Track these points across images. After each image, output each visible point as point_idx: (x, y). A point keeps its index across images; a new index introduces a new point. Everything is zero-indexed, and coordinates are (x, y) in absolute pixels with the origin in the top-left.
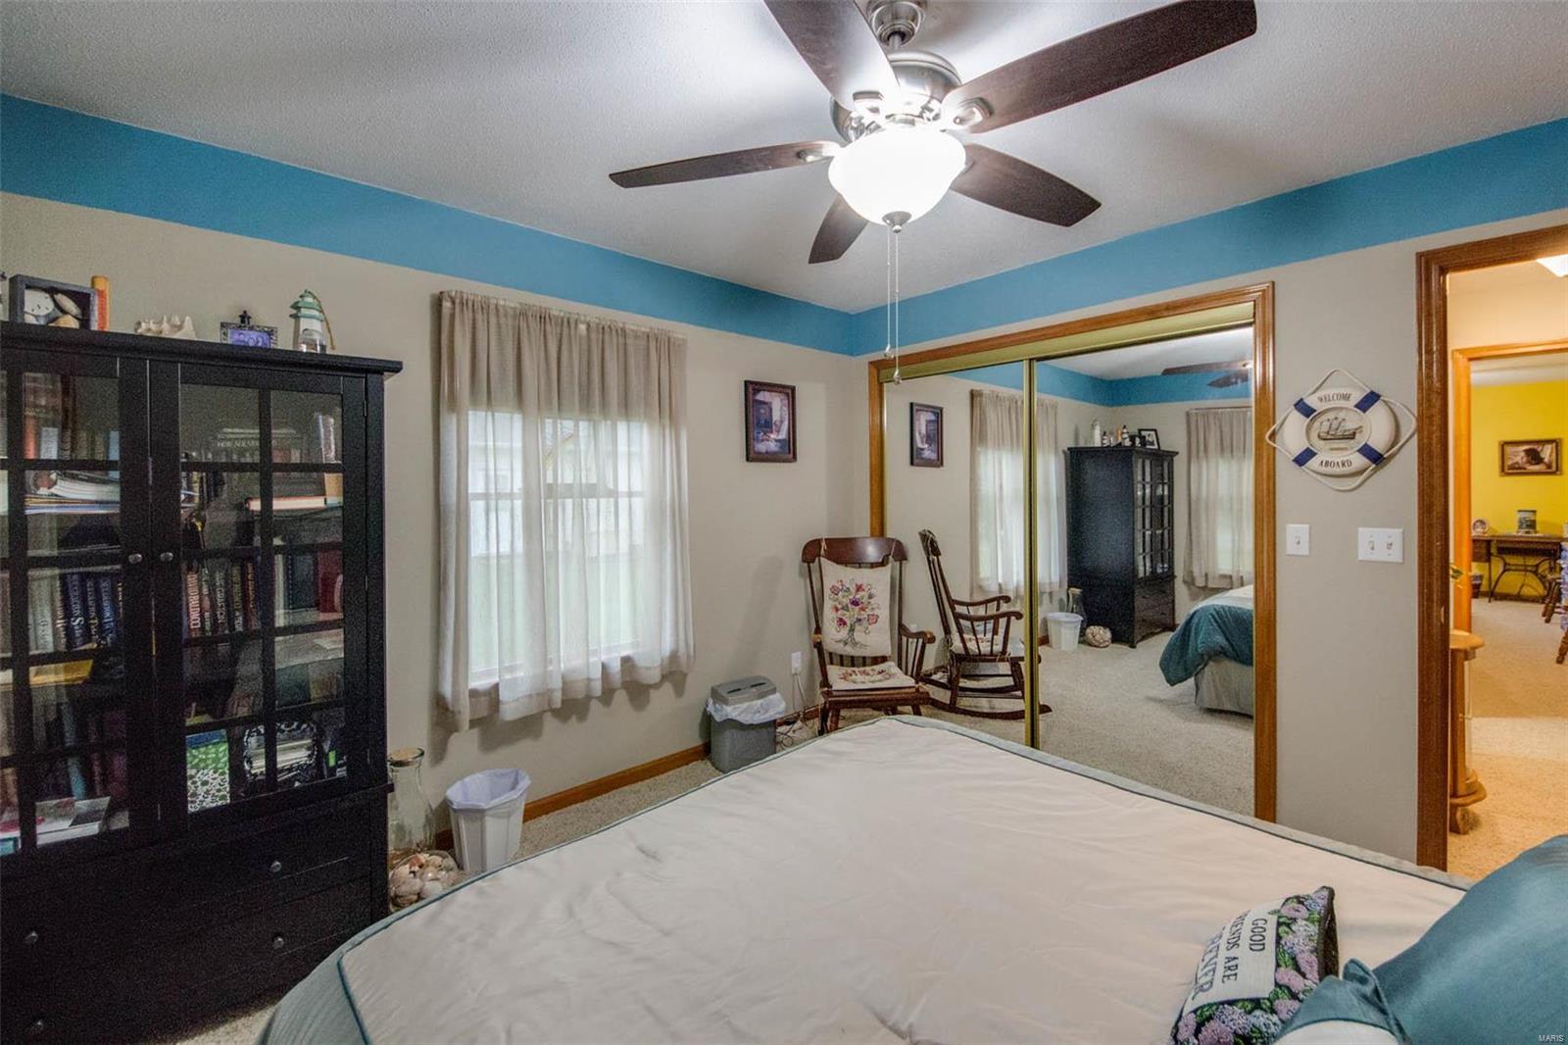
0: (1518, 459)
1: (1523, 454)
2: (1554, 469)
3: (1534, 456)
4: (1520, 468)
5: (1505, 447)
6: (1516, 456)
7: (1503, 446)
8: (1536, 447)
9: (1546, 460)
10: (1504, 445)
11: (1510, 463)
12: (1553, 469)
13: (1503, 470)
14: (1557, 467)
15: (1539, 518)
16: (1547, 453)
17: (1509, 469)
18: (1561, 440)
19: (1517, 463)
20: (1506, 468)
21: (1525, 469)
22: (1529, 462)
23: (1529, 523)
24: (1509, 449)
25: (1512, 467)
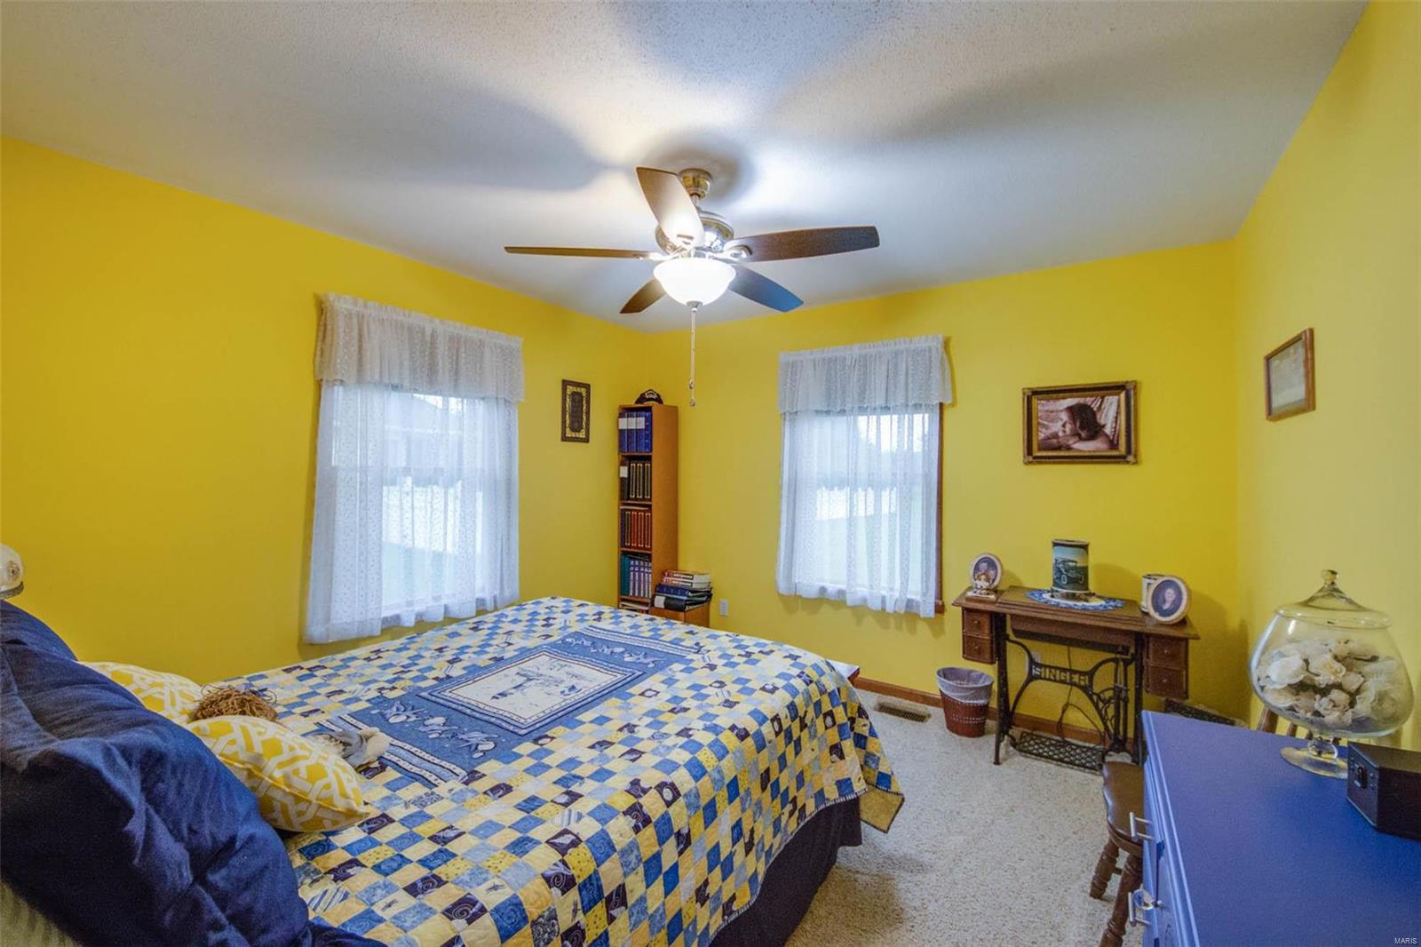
0: (1056, 427)
1: (1064, 417)
2: (1123, 449)
3: (1086, 421)
4: (1059, 448)
5: (1035, 400)
6: (1053, 421)
7: (1029, 400)
8: (1089, 400)
9: (1108, 430)
10: (1033, 395)
11: (1042, 434)
12: (1122, 451)
13: (1029, 451)
14: (1129, 451)
15: (1094, 560)
16: (1109, 413)
17: (1041, 450)
18: (1135, 385)
19: (1055, 436)
20: (1035, 446)
21: (1069, 448)
22: (1075, 434)
23: (1072, 574)
24: (1041, 406)
25: (1045, 446)
